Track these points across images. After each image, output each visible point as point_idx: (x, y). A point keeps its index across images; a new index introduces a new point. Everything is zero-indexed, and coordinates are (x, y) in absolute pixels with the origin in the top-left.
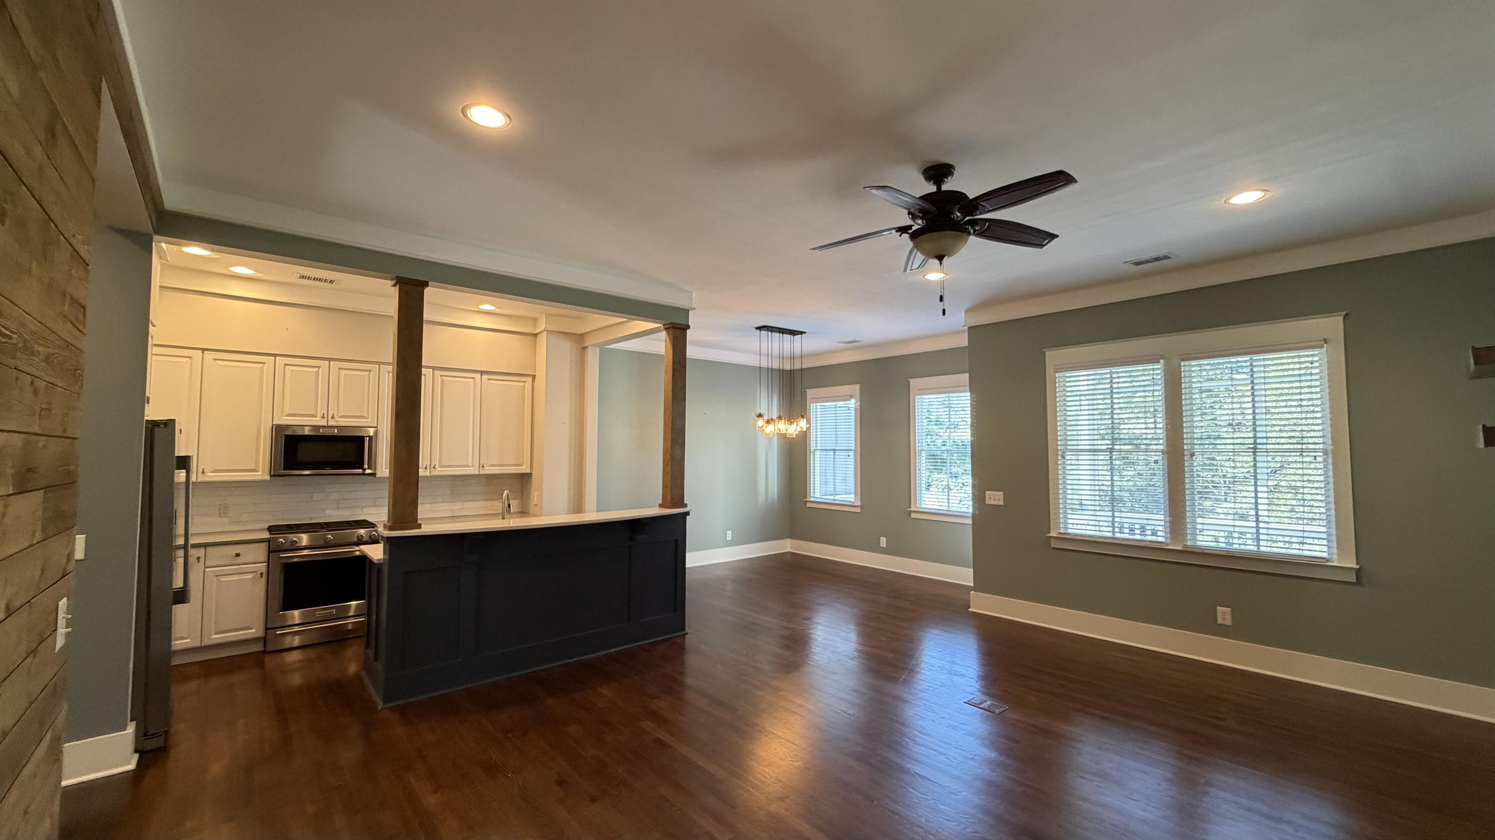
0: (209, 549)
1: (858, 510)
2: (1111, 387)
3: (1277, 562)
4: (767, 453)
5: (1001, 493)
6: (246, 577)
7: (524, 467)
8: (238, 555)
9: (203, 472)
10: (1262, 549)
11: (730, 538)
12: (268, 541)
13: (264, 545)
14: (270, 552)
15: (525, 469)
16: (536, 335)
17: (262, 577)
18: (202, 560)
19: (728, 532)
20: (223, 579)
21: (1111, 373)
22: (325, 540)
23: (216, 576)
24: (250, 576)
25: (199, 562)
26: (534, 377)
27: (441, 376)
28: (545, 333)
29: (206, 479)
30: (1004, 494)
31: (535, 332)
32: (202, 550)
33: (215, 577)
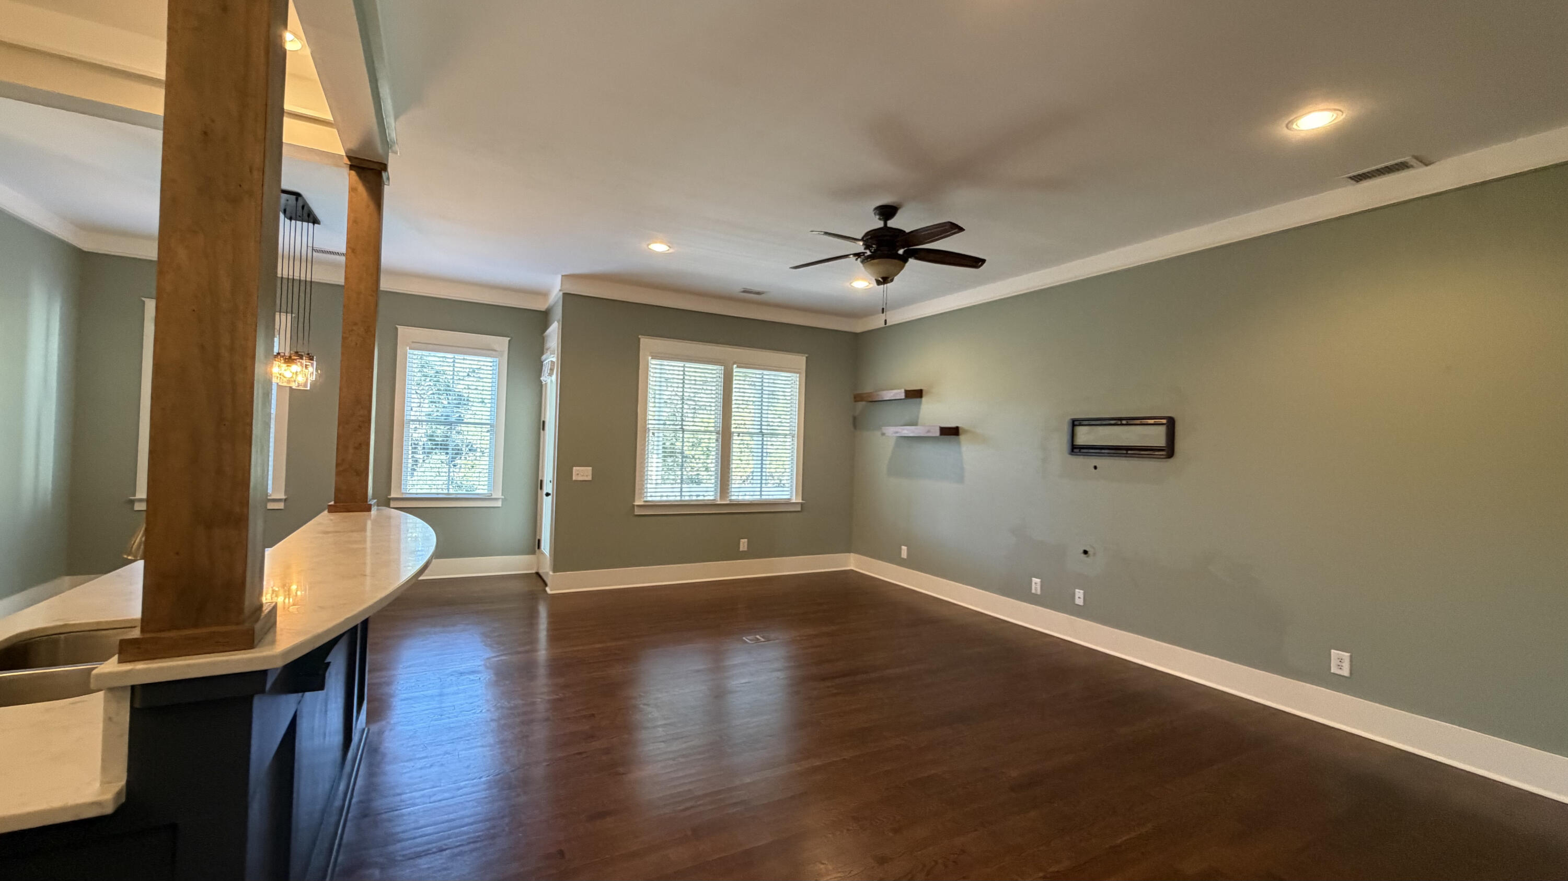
1: (281, 506)
2: (684, 378)
3: (767, 504)
5: (591, 468)
10: (763, 497)
21: (684, 367)
30: (593, 469)
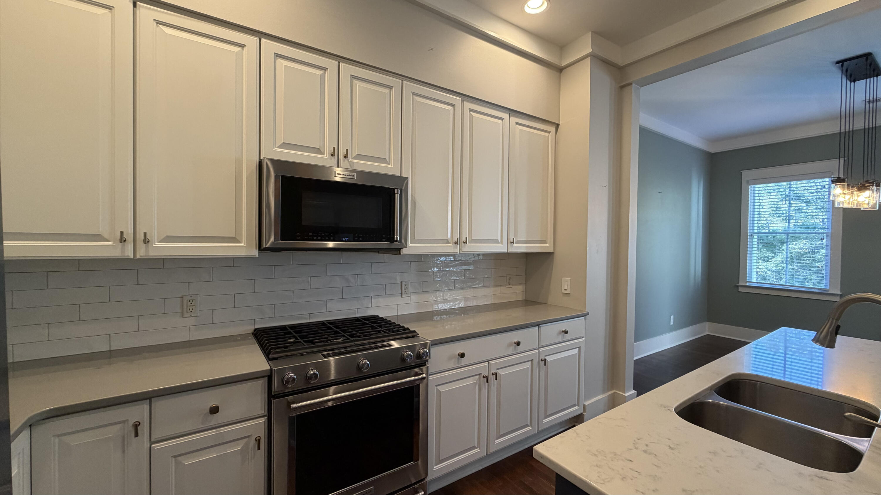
0: (159, 405)
4: (696, 238)
6: (231, 449)
7: (548, 245)
8: (214, 410)
9: (146, 241)
11: (673, 323)
12: (269, 376)
13: (260, 385)
14: (271, 396)
15: (547, 247)
16: (560, 70)
17: (259, 448)
18: (144, 430)
19: (671, 316)
20: (188, 461)
22: (359, 368)
23: (175, 457)
24: (237, 447)
25: (137, 435)
26: (557, 125)
27: (471, 110)
28: (590, 58)
29: (153, 253)
31: (564, 64)
32: (145, 407)
33: (174, 459)
